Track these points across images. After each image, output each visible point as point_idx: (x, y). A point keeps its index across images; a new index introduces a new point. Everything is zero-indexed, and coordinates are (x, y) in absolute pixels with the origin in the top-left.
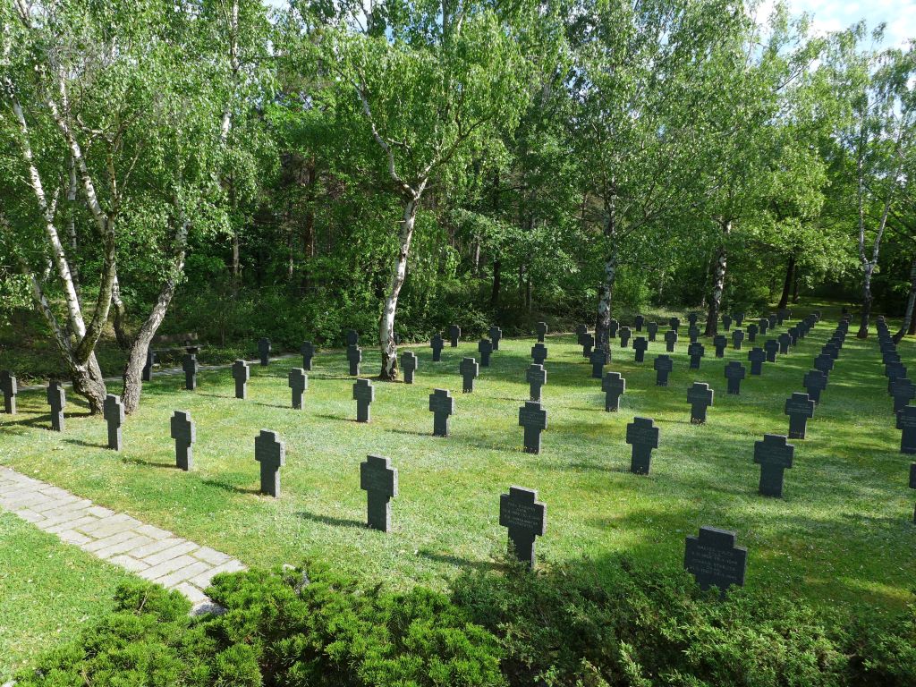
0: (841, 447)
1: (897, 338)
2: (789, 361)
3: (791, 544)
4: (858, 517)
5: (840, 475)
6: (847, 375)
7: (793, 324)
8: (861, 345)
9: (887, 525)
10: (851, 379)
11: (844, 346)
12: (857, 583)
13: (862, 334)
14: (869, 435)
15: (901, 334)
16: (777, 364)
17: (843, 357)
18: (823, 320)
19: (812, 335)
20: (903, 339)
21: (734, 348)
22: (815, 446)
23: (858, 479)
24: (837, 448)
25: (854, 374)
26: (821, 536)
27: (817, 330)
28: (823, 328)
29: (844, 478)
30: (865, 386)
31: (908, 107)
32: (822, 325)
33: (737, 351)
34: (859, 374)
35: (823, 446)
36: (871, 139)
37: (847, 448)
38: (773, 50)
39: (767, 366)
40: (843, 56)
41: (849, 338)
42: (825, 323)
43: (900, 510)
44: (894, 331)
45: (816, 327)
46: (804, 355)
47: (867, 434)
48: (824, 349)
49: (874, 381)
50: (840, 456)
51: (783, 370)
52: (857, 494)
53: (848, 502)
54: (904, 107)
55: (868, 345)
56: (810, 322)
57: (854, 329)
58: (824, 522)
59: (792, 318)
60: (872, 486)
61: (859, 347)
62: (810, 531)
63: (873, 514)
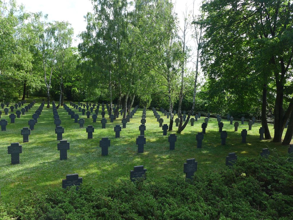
0: (40, 142)
1: (58, 107)
2: (25, 117)
3: (22, 178)
4: (44, 163)
5: (39, 151)
6: (43, 119)
7: (27, 105)
8: (48, 110)
9: (53, 163)
10: (44, 121)
11: (43, 111)
12: (43, 184)
13: (48, 107)
14: (49, 137)
15: (59, 106)
16: (21, 118)
17: (42, 114)
18: (37, 103)
19: (33, 108)
20: (59, 107)
21: (5, 114)
22: (32, 143)
23: (45, 151)
24: (39, 143)
25: (45, 119)
26: (32, 172)
27: (35, 106)
28: (37, 106)
29: (40, 152)
30: (48, 122)
31: (56, 40)
32: (36, 105)
33: (6, 115)
34: (47, 119)
35: (34, 143)
36: (46, 48)
37: (42, 142)
38: (12, 13)
39: (17, 119)
40: (36, 21)
41: (44, 108)
42: (37, 104)
43: (56, 157)
44: (56, 105)
45: (34, 105)
46: (30, 115)
47: (48, 137)
48: (36, 112)
49: (51, 120)
50: (40, 145)
51: (23, 120)
52: (44, 156)
53: (41, 159)
54: (55, 40)
55: (50, 110)
56: (32, 104)
57: (46, 105)
58: (34, 167)
59: (27, 103)
60: (49, 152)
61: (47, 111)
62: (29, 172)
63: (49, 161)
